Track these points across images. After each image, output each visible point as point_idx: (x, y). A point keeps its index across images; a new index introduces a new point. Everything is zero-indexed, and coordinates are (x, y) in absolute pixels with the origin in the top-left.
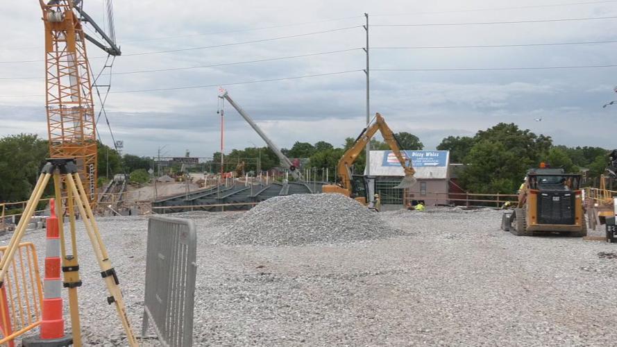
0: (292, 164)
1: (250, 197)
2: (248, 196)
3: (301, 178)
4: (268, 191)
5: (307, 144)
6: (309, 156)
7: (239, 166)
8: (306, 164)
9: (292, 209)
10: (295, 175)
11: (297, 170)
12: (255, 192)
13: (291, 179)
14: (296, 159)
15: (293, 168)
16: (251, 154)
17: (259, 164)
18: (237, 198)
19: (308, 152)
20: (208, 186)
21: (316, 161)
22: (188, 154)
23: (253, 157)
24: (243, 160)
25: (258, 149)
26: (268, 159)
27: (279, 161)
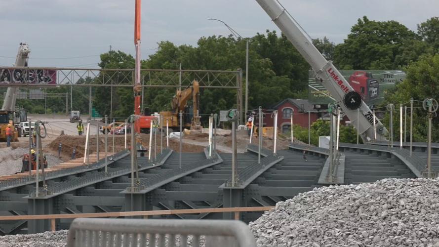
0: (352, 89)
1: (227, 191)
2: (223, 186)
3: (380, 131)
4: (280, 173)
5: (395, 24)
6: (403, 63)
7: (181, 93)
8: (392, 91)
9: (380, 224)
10: (359, 121)
11: (366, 108)
12: (243, 175)
13: (349, 136)
14: (361, 74)
15: (353, 101)
16: (217, 58)
17: (242, 88)
18: (186, 192)
19: (396, 52)
20: (94, 157)
21: (427, 80)
22: (24, 55)
23: (227, 65)
24: (193, 76)
25: (242, 43)
26: (269, 71)
27: (306, 79)
